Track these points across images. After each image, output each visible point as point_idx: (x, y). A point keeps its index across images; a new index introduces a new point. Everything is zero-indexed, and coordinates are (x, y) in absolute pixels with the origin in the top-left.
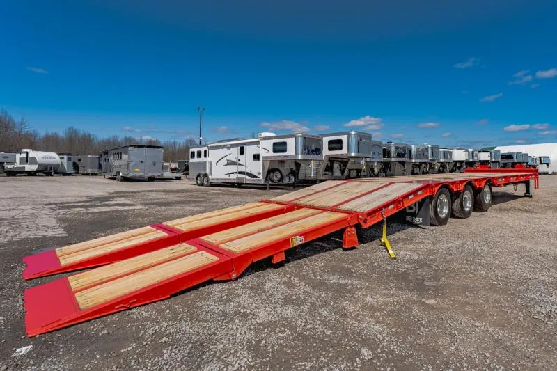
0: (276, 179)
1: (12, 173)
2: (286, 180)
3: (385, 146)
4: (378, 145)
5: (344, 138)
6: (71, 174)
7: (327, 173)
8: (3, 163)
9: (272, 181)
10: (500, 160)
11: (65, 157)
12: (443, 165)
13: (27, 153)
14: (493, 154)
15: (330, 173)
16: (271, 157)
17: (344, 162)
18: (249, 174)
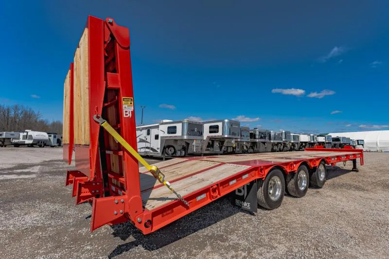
0: (170, 153)
1: (17, 145)
2: (178, 153)
3: (252, 130)
4: (247, 130)
5: (220, 124)
6: (55, 146)
7: (209, 149)
8: (10, 138)
9: (167, 154)
10: (331, 141)
11: (52, 135)
12: (293, 144)
13: (27, 132)
14: (327, 138)
15: (212, 149)
16: (166, 137)
17: (222, 141)
18: (152, 149)
